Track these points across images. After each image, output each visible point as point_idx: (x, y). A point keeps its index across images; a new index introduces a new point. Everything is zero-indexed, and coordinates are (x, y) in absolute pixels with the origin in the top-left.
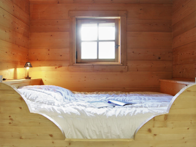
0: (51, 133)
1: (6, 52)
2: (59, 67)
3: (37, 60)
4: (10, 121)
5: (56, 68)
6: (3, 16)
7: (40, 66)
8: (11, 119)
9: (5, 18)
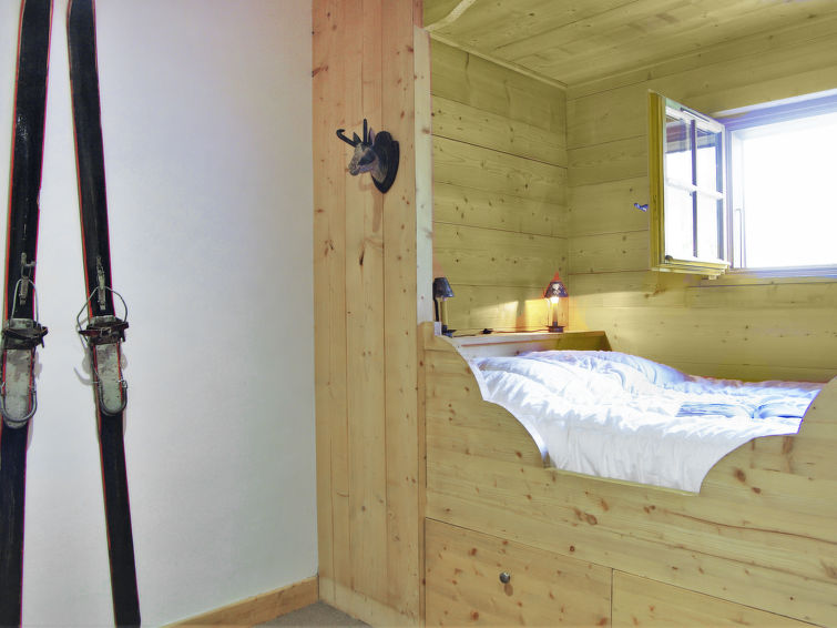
0: (520, 449)
1: (493, 259)
2: (657, 292)
3: (592, 272)
4: (451, 415)
5: (647, 296)
6: (482, 165)
7: (600, 291)
8: (452, 411)
9: (487, 169)
